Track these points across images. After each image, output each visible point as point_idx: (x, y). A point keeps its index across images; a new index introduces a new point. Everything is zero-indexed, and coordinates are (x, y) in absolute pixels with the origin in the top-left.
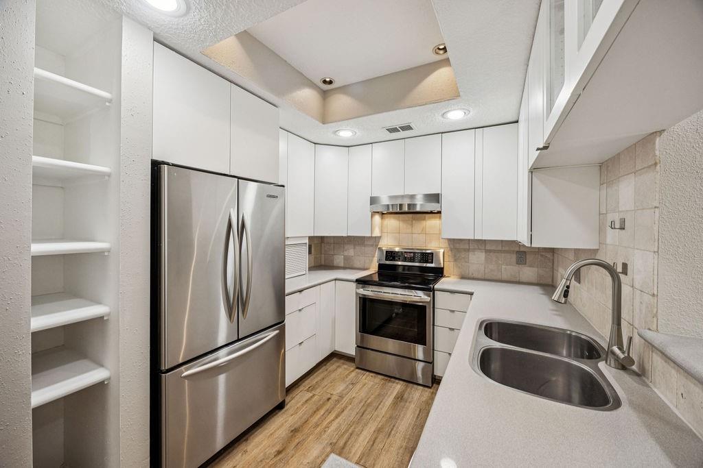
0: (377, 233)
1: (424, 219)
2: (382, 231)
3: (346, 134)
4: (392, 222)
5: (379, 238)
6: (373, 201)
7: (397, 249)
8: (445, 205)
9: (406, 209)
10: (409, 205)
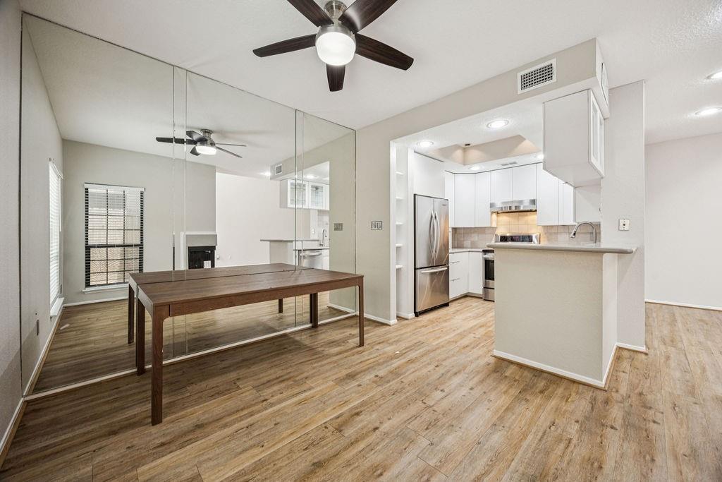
0: (494, 225)
1: (527, 215)
2: (497, 225)
3: (476, 168)
4: (504, 218)
5: (496, 228)
6: (492, 205)
7: (508, 235)
8: (539, 206)
9: (513, 209)
10: (516, 207)
